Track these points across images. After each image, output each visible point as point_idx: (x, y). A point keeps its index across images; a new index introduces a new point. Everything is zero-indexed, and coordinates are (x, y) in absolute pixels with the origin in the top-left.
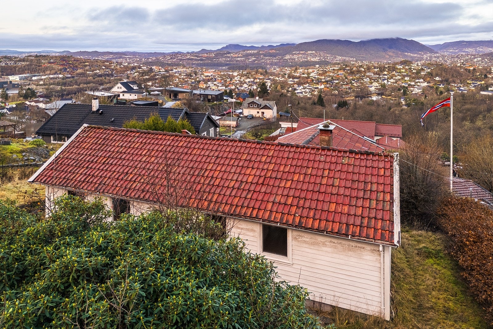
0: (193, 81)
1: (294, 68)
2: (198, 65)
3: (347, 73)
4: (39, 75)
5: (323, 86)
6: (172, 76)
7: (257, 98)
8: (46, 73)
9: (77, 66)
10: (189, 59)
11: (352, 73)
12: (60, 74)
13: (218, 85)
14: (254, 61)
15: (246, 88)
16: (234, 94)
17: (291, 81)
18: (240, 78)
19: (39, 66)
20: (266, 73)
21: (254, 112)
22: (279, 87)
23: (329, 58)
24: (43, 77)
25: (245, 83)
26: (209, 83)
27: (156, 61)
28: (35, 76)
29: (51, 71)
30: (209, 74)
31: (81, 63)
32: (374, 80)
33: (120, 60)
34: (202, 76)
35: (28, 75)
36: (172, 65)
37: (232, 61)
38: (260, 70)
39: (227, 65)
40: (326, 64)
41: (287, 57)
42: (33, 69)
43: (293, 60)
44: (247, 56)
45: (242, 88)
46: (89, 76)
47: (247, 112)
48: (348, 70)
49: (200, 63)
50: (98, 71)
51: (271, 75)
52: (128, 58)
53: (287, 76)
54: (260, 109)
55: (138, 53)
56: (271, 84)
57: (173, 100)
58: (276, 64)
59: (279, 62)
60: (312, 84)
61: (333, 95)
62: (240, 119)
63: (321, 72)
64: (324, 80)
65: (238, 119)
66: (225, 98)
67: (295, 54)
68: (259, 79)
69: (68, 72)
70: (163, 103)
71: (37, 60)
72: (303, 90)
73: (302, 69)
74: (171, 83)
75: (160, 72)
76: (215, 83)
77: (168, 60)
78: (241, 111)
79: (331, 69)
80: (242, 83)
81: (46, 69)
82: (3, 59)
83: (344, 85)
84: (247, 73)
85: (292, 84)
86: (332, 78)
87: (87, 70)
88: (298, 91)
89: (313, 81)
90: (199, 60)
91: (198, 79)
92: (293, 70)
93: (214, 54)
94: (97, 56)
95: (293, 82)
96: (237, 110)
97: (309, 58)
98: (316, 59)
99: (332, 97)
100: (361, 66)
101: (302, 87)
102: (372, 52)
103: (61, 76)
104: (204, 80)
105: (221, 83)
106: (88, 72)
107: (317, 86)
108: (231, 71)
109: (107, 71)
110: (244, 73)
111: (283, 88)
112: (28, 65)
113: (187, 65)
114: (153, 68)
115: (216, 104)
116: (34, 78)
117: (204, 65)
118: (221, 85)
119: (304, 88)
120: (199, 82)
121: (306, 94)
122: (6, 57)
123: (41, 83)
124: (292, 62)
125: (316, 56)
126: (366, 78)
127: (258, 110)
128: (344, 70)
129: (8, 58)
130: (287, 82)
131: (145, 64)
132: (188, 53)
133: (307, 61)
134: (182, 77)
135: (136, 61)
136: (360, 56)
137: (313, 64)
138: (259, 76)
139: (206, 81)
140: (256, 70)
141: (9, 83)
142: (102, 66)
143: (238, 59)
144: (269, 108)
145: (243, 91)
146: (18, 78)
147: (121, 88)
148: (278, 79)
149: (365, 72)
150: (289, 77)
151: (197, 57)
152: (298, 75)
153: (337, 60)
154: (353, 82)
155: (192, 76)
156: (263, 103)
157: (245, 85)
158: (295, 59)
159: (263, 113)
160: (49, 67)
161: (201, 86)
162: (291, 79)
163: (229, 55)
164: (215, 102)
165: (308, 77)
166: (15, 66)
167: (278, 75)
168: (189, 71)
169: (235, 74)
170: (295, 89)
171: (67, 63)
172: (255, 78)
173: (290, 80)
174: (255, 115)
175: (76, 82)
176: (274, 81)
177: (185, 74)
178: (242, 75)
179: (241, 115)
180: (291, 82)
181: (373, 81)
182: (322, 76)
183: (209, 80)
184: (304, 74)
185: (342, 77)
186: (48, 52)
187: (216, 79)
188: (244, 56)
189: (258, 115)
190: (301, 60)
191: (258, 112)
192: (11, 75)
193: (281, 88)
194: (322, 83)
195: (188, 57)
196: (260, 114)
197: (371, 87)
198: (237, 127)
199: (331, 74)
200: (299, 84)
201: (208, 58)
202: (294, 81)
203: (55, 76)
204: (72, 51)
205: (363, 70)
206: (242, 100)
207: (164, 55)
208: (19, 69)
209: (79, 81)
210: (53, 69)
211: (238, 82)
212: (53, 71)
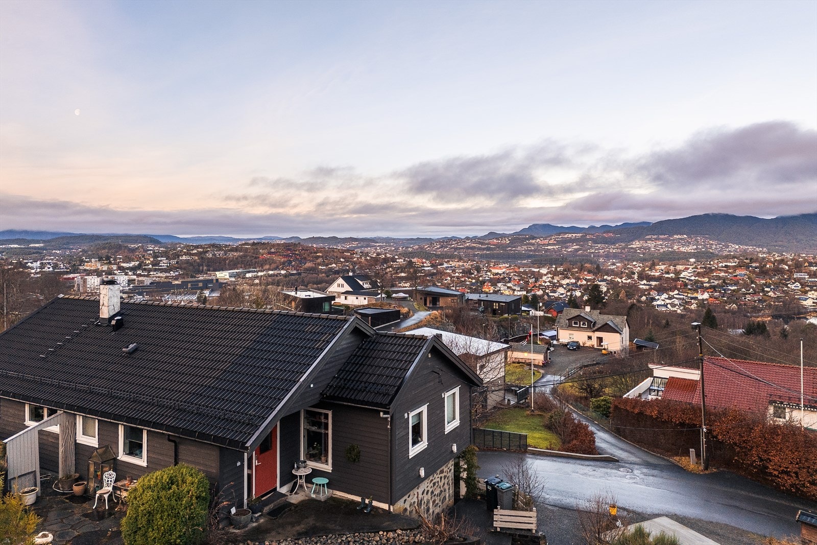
0: (474, 281)
1: (649, 264)
2: (482, 256)
3: (754, 272)
4: (254, 272)
5: (706, 296)
6: (441, 273)
7: (588, 309)
8: (264, 268)
9: (305, 258)
10: (468, 248)
11: (764, 273)
12: (283, 269)
13: (514, 288)
14: (577, 250)
15: (562, 294)
16: (541, 304)
17: (644, 284)
18: (553, 278)
19: (256, 258)
20: (598, 271)
21: (581, 337)
22: (622, 295)
23: (714, 247)
24: (260, 274)
25: (561, 286)
26: (499, 285)
27: (419, 250)
28: (249, 272)
29: (270, 265)
30: (500, 271)
31: (311, 253)
32: (811, 287)
33: (367, 250)
34: (489, 273)
35: (240, 270)
36: (443, 256)
37: (539, 251)
38: (587, 265)
39: (529, 257)
40: (710, 257)
41: (636, 244)
42: (247, 262)
43: (646, 250)
44: (564, 242)
45: (556, 295)
46: (321, 271)
47: (565, 336)
48: (756, 268)
49: (486, 254)
50: (334, 265)
51: (607, 275)
52: (379, 246)
53: (636, 277)
54: (594, 331)
55: (394, 239)
56: (608, 289)
57: (429, 309)
58: (615, 256)
59: (621, 253)
60: (684, 290)
61: (726, 312)
62: (552, 349)
63: (702, 270)
64: (707, 285)
65: (548, 349)
66: (523, 308)
67: (650, 239)
68: (586, 280)
69: (293, 266)
70: (409, 312)
71: (254, 249)
72: (668, 301)
73: (663, 264)
74: (440, 284)
75: (424, 266)
76: (509, 285)
77: (437, 249)
78: (553, 333)
79: (720, 265)
80: (555, 287)
81: (266, 261)
82: (210, 248)
83: (749, 294)
84: (565, 270)
85: (646, 290)
86: (724, 281)
87: (319, 264)
88: (659, 303)
89: (686, 285)
90: (484, 249)
91: (481, 279)
92: (647, 267)
93: (509, 240)
94: (336, 244)
95: (647, 287)
96: (547, 330)
97: (675, 247)
98: (690, 249)
99: (727, 315)
100: (782, 261)
101: (665, 296)
102: (800, 237)
103: (283, 272)
104: (491, 280)
105: (519, 284)
106: (320, 267)
107: (695, 295)
108: (536, 266)
109: (347, 266)
110: (558, 269)
111: (629, 295)
112: (241, 257)
113: (465, 257)
114: (413, 260)
115: (507, 319)
116: (248, 275)
117: (492, 256)
118: (519, 289)
119: (669, 298)
120: (483, 282)
121: (675, 309)
122: (213, 246)
123: (257, 281)
124: (644, 254)
125: (690, 243)
126: (794, 283)
127: (590, 334)
128: (747, 267)
129: (216, 247)
130: (636, 287)
131: (402, 255)
132: (467, 238)
133: (673, 252)
134: (457, 274)
135: (391, 250)
136: (775, 244)
137: (685, 257)
138: (586, 275)
139: (494, 282)
140: (579, 264)
141: (215, 281)
142: (340, 258)
143: (549, 247)
144: (614, 331)
145: (557, 299)
146: (227, 274)
147: (343, 286)
148: (620, 280)
149: (791, 272)
150: (642, 276)
151: (482, 244)
152: (657, 274)
153: (730, 251)
154: (766, 289)
155: (473, 274)
156: (602, 319)
157: (561, 290)
158: (649, 248)
159: (600, 340)
160: (268, 259)
161: (486, 289)
162: (645, 282)
163: (533, 241)
164: (506, 315)
165: (677, 279)
166: (225, 258)
167: (620, 274)
168: (468, 265)
169: (544, 271)
170: (653, 299)
171: (293, 254)
172: (578, 279)
173: (642, 283)
174: (584, 344)
175: (303, 281)
176: (612, 283)
177: (461, 271)
178: (555, 274)
179: (555, 342)
180: (644, 287)
181: (807, 288)
182: (704, 278)
183: (499, 281)
184: (668, 273)
185: (743, 280)
186: (271, 239)
187: (510, 279)
188: (558, 243)
189: (589, 343)
190: (662, 250)
191: (590, 338)
192: (219, 271)
193: (627, 295)
194: (705, 289)
195: (468, 244)
196: (594, 342)
197: (806, 299)
198: (546, 365)
199: (722, 274)
200: (661, 290)
201: (498, 246)
202: (651, 285)
203: (276, 272)
204: (303, 236)
205: (787, 268)
206: (555, 314)
207: (430, 241)
208: (230, 261)
209: (306, 280)
210: (274, 262)
211: (549, 284)
212: (274, 266)
